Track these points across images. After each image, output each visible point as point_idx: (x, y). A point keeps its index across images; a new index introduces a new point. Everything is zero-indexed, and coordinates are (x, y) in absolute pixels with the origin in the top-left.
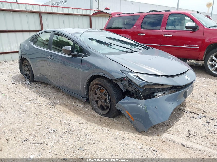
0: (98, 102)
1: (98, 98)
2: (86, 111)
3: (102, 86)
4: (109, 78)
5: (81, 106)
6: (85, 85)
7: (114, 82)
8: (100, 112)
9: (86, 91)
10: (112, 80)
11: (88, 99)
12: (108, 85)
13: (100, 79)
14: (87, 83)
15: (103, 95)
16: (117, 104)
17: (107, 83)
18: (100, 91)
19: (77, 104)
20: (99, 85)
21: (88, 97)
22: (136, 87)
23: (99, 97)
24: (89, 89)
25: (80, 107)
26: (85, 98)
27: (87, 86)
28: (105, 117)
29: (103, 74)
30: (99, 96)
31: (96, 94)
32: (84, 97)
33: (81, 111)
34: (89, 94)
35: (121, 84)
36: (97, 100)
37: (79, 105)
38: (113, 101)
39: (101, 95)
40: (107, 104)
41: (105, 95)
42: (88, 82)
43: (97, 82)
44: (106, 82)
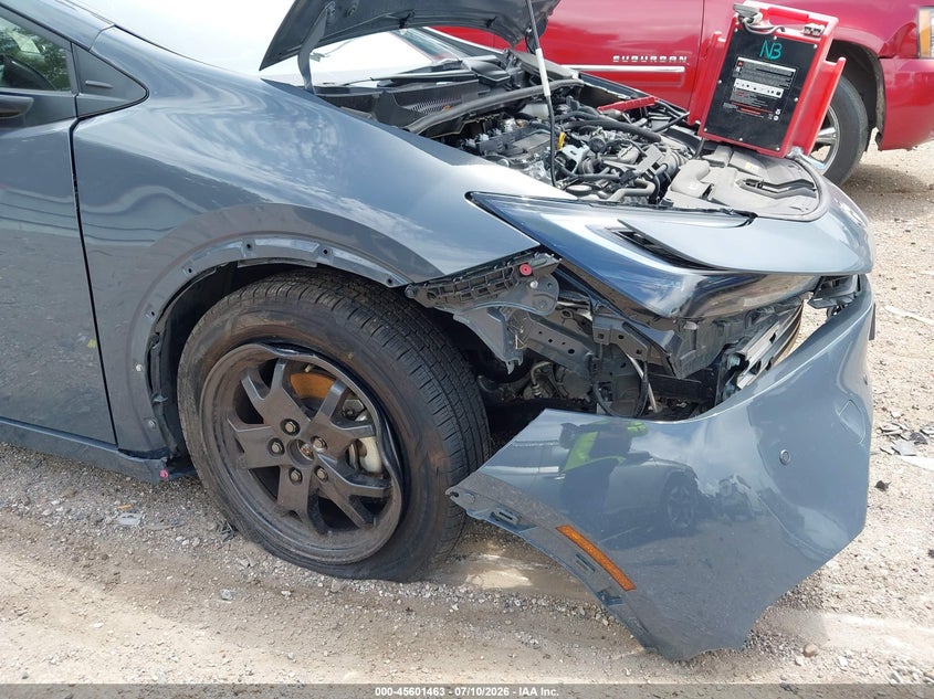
0: (284, 474)
1: (276, 448)
2: (186, 559)
3: (310, 351)
4: (380, 272)
5: (133, 522)
6: (142, 356)
7: (428, 303)
8: (307, 544)
9: (155, 405)
10: (409, 293)
11: (181, 463)
12: (370, 338)
13: (276, 289)
14: (155, 338)
15: (322, 417)
16: (466, 484)
17: (357, 320)
18: (290, 391)
19: (90, 505)
20: (273, 345)
21: (173, 446)
22: (625, 324)
23: (286, 439)
24: (184, 384)
25: (127, 528)
26: (153, 455)
27: (156, 360)
28: (363, 578)
29: (311, 247)
30: (290, 427)
31: (251, 416)
32: (146, 450)
33: (141, 566)
34: (189, 425)
35: (493, 311)
36: (270, 462)
37: (109, 519)
38: (425, 461)
39: (304, 422)
40: (372, 489)
41: (346, 417)
42: (161, 328)
43: (252, 322)
44: (341, 315)
